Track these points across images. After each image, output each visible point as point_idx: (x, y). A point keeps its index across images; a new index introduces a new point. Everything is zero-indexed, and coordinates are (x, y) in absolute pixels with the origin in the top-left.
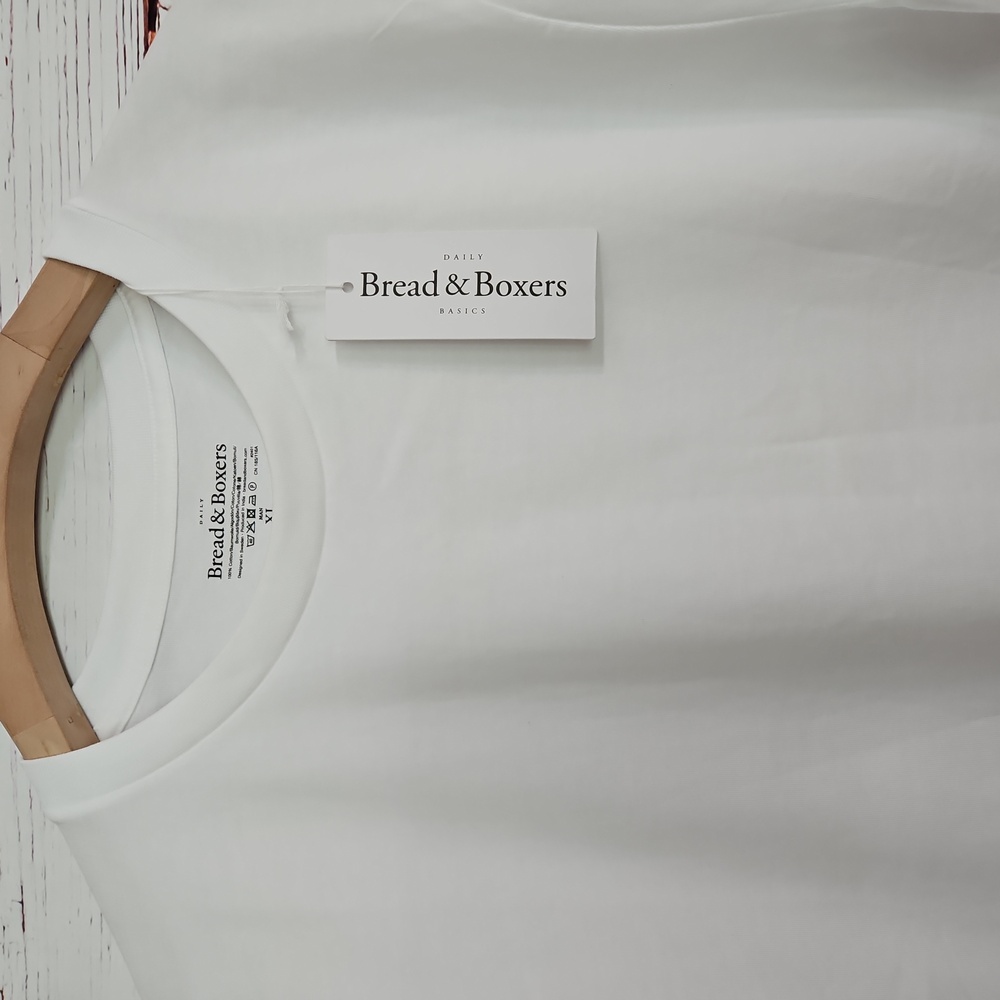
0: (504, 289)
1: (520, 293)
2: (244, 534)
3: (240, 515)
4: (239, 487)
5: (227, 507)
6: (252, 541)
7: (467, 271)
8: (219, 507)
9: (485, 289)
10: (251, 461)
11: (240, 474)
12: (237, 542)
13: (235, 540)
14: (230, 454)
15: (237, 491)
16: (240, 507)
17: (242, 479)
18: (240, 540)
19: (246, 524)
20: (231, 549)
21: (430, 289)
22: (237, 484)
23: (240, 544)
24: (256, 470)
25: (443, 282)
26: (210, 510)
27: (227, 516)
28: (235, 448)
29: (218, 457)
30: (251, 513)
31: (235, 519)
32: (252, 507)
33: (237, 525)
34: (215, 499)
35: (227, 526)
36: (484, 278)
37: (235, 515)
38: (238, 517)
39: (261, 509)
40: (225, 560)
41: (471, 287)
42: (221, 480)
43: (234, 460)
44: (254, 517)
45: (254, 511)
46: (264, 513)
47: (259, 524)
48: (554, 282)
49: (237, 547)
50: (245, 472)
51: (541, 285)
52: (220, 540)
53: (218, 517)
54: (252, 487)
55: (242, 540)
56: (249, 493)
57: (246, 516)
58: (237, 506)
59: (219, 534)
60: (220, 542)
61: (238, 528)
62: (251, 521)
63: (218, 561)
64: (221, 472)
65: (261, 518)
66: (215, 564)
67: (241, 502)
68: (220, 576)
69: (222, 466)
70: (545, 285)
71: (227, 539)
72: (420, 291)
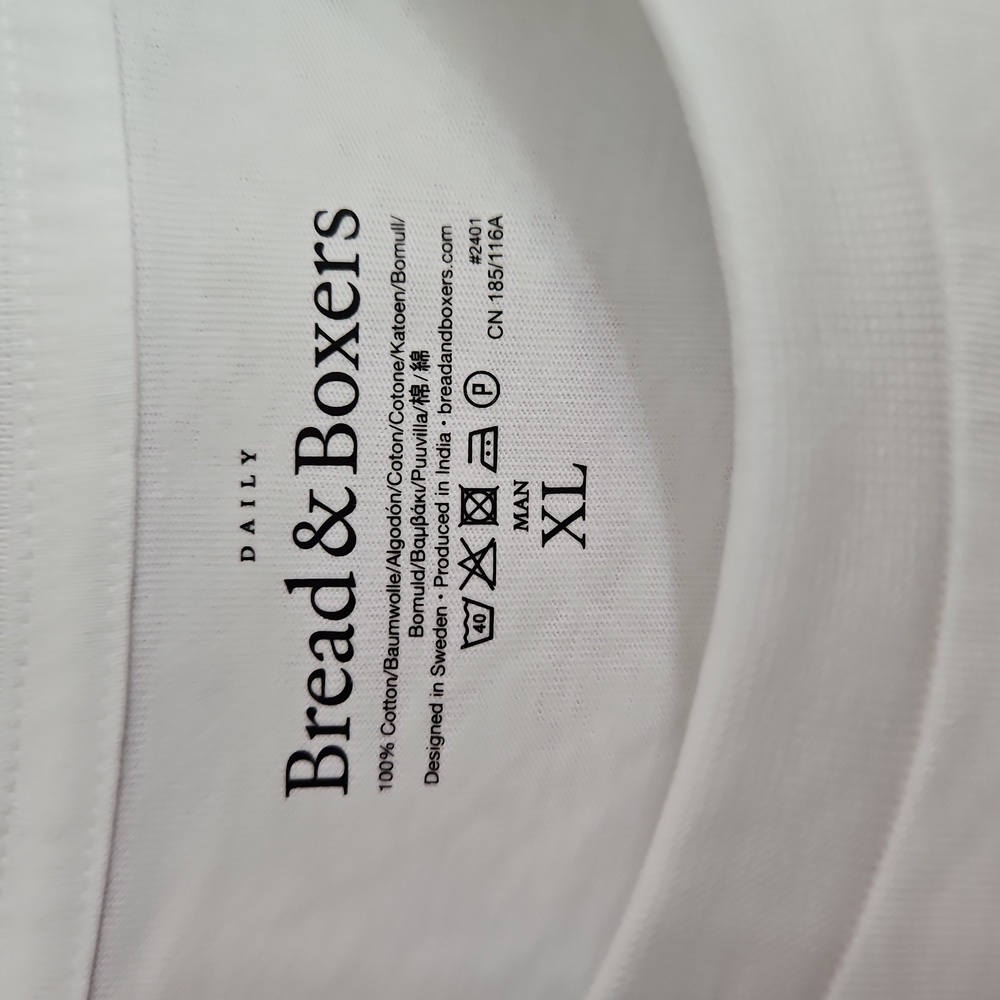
2: (450, 597)
3: (432, 514)
4: (419, 393)
5: (371, 483)
6: (483, 625)
8: (331, 485)
10: (471, 281)
11: (422, 335)
12: (416, 631)
13: (406, 619)
14: (374, 249)
15: (411, 412)
16: (431, 481)
17: (435, 360)
18: (430, 622)
19: (457, 553)
20: (391, 663)
22: (410, 378)
23: (430, 637)
24: (495, 318)
26: (286, 496)
27: (369, 520)
28: (399, 227)
29: (322, 266)
30: (479, 506)
31: (408, 533)
32: (479, 477)
33: (418, 556)
34: (310, 447)
35: (369, 564)
37: (407, 514)
38: (419, 521)
39: (521, 487)
40: (362, 710)
42: (335, 363)
43: (398, 277)
44: (491, 519)
45: (491, 494)
46: (535, 504)
47: (516, 549)
49: (417, 653)
50: (446, 329)
52: (340, 626)
53: (325, 528)
54: (484, 390)
55: (441, 620)
56: (465, 419)
57: (455, 515)
58: (416, 477)
59: (334, 599)
60: (336, 638)
61: (419, 584)
62: (478, 536)
63: (327, 716)
64: (337, 329)
65: (521, 523)
66: (314, 731)
67: (433, 458)
68: (342, 782)
69: (341, 302)
71: (369, 624)
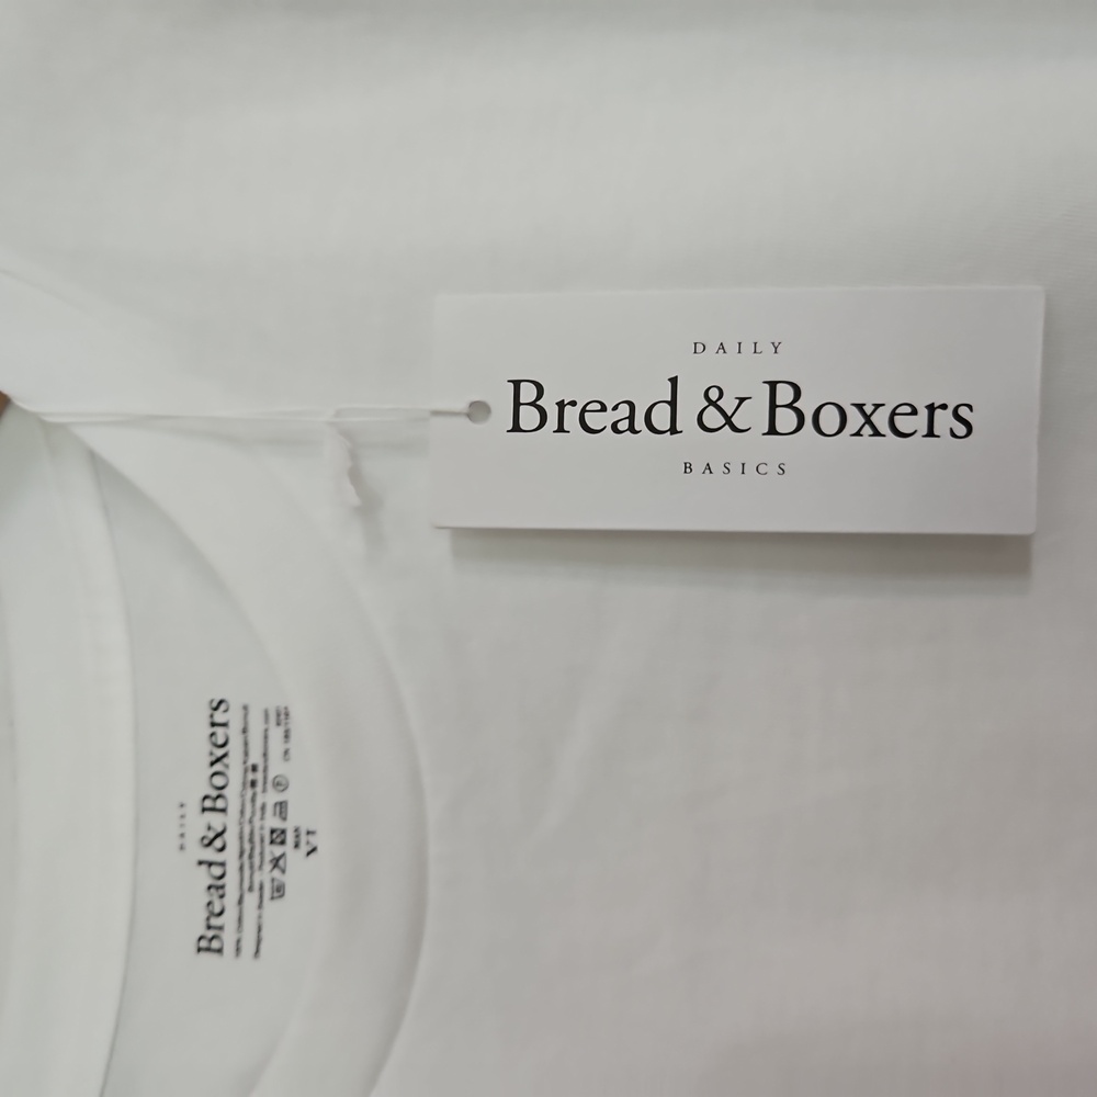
0: (830, 420)
1: (867, 430)
2: (265, 875)
3: (257, 839)
4: (253, 784)
5: (231, 821)
7: (744, 379)
8: (217, 821)
9: (786, 420)
10: (276, 734)
11: (255, 757)
12: (251, 889)
13: (246, 885)
14: (234, 717)
15: (249, 793)
16: (257, 823)
17: (260, 768)
18: (256, 886)
19: (268, 858)
20: (240, 901)
21: (661, 418)
22: (250, 776)
23: (256, 893)
24: (286, 752)
25: (690, 404)
26: (198, 824)
27: (231, 838)
28: (245, 708)
29: (213, 724)
30: (278, 836)
31: (247, 846)
32: (277, 823)
33: (251, 856)
34: (208, 804)
35: (230, 856)
36: (785, 395)
37: (246, 837)
38: (251, 840)
39: (296, 830)
40: (228, 920)
41: (754, 415)
42: (218, 767)
43: (245, 731)
44: (283, 842)
45: (283, 832)
46: (303, 838)
47: (294, 858)
48: (944, 407)
49: (251, 900)
50: (265, 755)
51: (914, 412)
52: (219, 883)
53: (214, 839)
54: (281, 785)
55: (261, 888)
56: (272, 797)
57: (267, 840)
58: (251, 821)
59: (217, 871)
60: (217, 887)
61: (252, 867)
62: (278, 850)
63: (215, 922)
64: (219, 752)
65: (297, 846)
66: (209, 927)
67: (258, 814)
68: (220, 951)
69: (220, 741)
70: (923, 413)
71: (231, 882)
72: (640, 423)
